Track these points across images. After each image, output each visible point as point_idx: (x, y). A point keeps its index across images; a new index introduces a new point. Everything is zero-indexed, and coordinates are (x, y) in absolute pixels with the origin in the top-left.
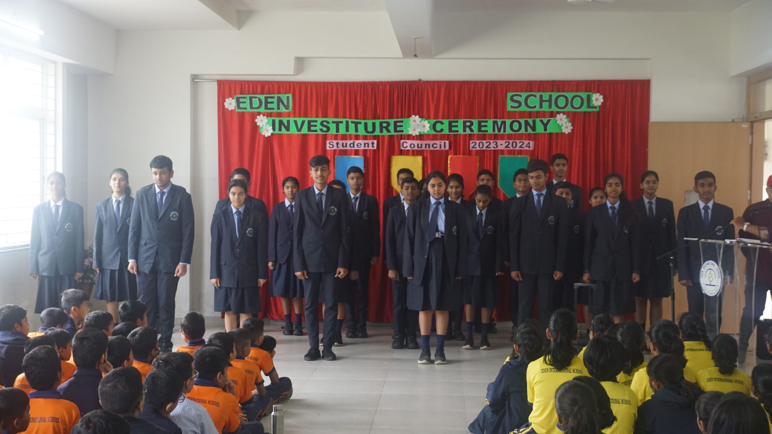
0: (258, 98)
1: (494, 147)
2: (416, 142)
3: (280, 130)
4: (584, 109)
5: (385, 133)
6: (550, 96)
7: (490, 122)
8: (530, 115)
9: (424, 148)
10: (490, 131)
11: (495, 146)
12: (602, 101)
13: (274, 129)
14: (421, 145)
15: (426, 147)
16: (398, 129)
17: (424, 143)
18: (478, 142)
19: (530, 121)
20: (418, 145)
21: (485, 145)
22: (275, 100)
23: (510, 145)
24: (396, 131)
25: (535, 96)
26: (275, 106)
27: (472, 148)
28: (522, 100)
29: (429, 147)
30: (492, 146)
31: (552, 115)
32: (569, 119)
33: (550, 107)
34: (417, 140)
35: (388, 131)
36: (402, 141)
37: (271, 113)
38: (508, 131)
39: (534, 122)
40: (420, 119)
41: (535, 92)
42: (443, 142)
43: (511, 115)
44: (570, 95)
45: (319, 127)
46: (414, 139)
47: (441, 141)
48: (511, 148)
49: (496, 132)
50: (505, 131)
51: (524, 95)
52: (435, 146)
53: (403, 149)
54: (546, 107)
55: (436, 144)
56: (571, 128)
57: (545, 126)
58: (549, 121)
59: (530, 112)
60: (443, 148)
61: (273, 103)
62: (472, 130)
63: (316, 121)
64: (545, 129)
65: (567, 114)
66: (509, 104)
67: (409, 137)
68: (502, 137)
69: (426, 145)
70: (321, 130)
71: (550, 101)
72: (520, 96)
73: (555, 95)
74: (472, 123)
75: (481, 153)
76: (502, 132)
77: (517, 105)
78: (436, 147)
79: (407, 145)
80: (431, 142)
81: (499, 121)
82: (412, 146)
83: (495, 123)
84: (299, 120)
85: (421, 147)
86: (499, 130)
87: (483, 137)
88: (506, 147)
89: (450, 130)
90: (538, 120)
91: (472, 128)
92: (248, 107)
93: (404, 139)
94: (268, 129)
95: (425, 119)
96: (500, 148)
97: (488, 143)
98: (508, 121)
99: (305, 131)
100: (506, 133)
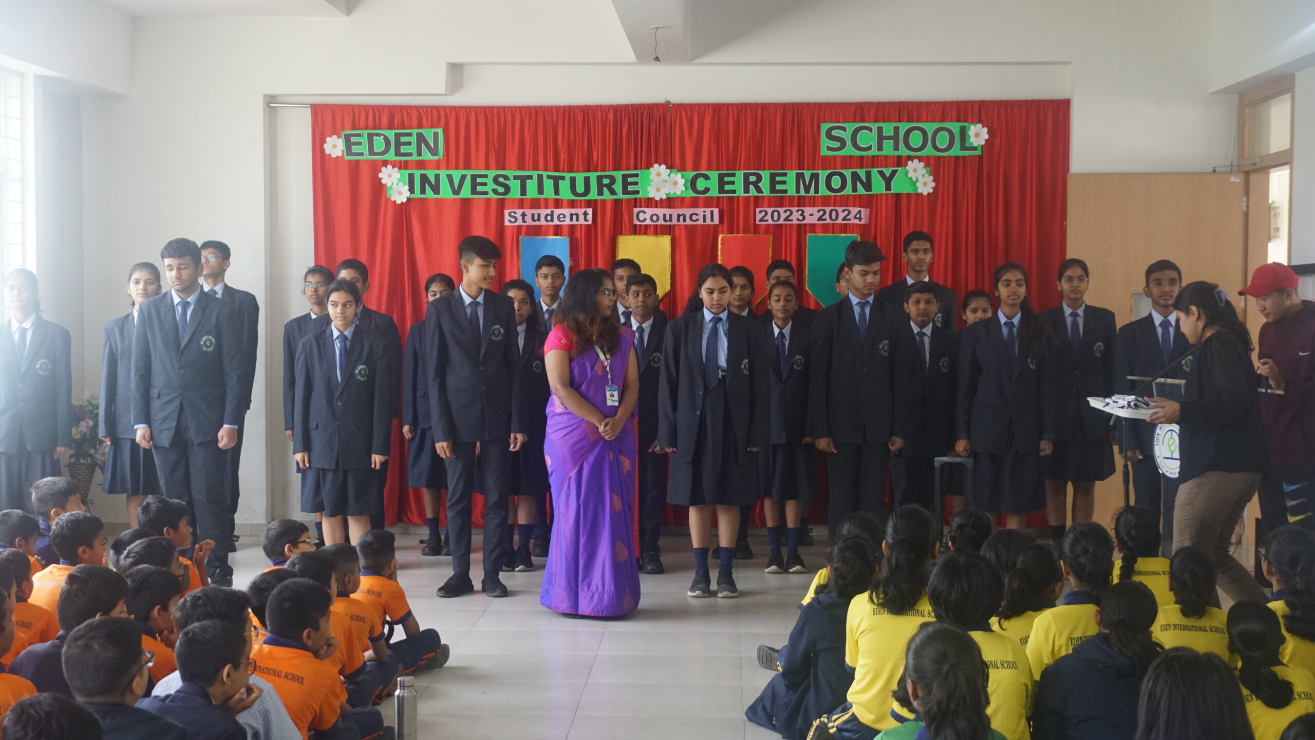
0: (384, 135)
1: (798, 220)
2: (660, 212)
3: (423, 191)
4: (956, 151)
5: (607, 195)
6: (896, 129)
7: (791, 175)
8: (861, 162)
9: (674, 222)
10: (792, 192)
11: (801, 218)
12: (986, 137)
13: (412, 190)
14: (671, 216)
15: (678, 220)
17: (675, 212)
18: (770, 210)
19: (862, 173)
20: (665, 215)
21: (783, 216)
22: (413, 139)
23: (827, 216)
24: (625, 191)
25: (870, 129)
26: (413, 149)
27: (760, 221)
28: (847, 136)
29: (684, 221)
30: (796, 217)
31: (901, 162)
32: (929, 169)
33: (896, 148)
34: (662, 207)
35: (613, 192)
36: (636, 210)
37: (406, 162)
38: (823, 191)
39: (868, 174)
40: (668, 171)
41: (869, 122)
42: (708, 210)
43: (827, 163)
44: (930, 127)
45: (491, 186)
46: (657, 207)
47: (705, 209)
48: (828, 221)
49: (802, 193)
50: (817, 191)
51: (851, 127)
52: (694, 217)
53: (638, 223)
54: (888, 149)
55: (697, 215)
56: (933, 184)
57: (888, 181)
58: (894, 173)
59: (862, 158)
60: (708, 222)
61: (409, 144)
62: (759, 190)
63: (486, 176)
64: (888, 187)
65: (926, 160)
66: (825, 142)
67: (650, 203)
68: (813, 202)
69: (679, 216)
70: (495, 191)
71: (895, 138)
72: (844, 129)
73: (904, 127)
74: (759, 178)
75: (778, 230)
76: (812, 193)
77: (837, 145)
78: (697, 220)
79: (646, 216)
80: (688, 212)
81: (807, 174)
82: (655, 218)
83: (800, 177)
84: (457, 174)
85: (671, 220)
86: (807, 190)
87: (780, 201)
88: (820, 219)
89: (721, 190)
90: (874, 171)
91: (759, 187)
92: (366, 152)
93: (641, 207)
94: (402, 190)
95: (676, 170)
96: (809, 220)
97: (788, 213)
98: (823, 174)
99: (466, 193)
100: (819, 194)
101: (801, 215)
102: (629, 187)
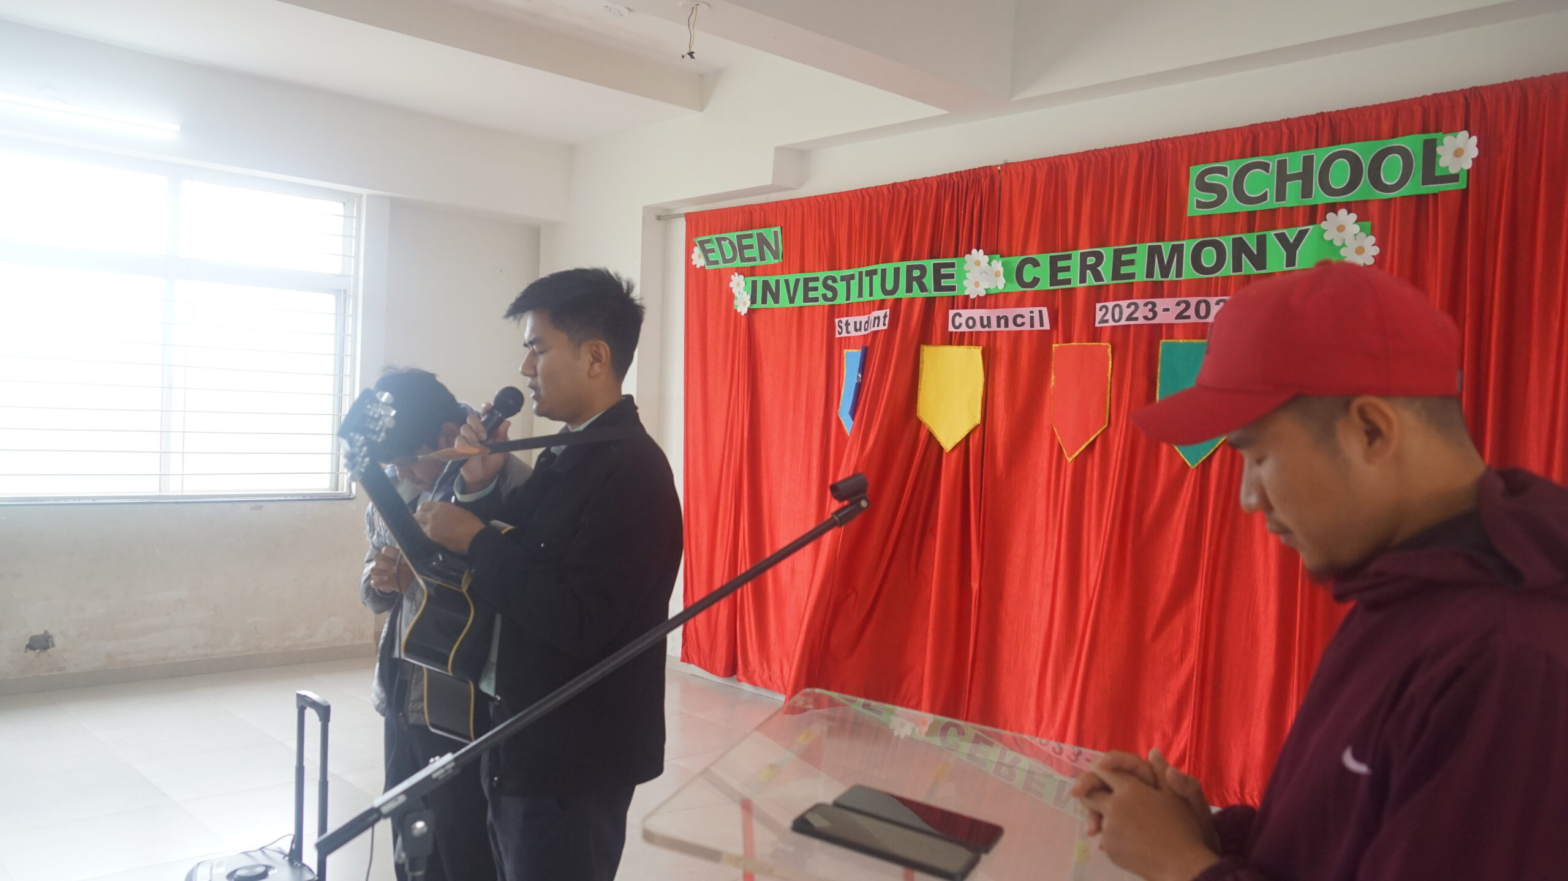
0: (728, 239)
1: (1146, 318)
2: (977, 313)
3: (764, 301)
4: (1414, 187)
5: (916, 293)
6: (1308, 161)
7: (1142, 250)
8: (1251, 221)
9: (994, 327)
10: (1141, 276)
11: (1150, 315)
12: (1474, 152)
13: (753, 300)
14: (989, 318)
15: (999, 326)
16: (945, 282)
17: (994, 313)
19: (1251, 239)
20: (982, 318)
21: (1127, 312)
22: (754, 241)
23: (1191, 312)
24: (938, 287)
25: (1265, 167)
26: (754, 253)
27: (1099, 323)
28: (1227, 182)
29: (1006, 326)
30: (1142, 314)
31: (1314, 215)
32: (1368, 224)
33: (1306, 192)
34: (979, 307)
35: (923, 288)
36: (952, 313)
37: (753, 268)
38: (1189, 273)
39: (1262, 242)
40: (987, 257)
41: (1266, 154)
42: (1036, 310)
43: (1207, 226)
44: (1364, 151)
45: (822, 290)
46: (973, 308)
47: (1032, 309)
48: (1194, 319)
49: (1157, 276)
50: (1179, 273)
51: (1233, 166)
52: (1019, 321)
53: (954, 330)
54: (1293, 196)
55: (1022, 317)
56: (1376, 251)
57: (1291, 249)
58: (1301, 235)
59: (1251, 215)
60: (1037, 327)
61: (751, 247)
62: (1098, 277)
63: (816, 279)
64: (1291, 261)
65: (1360, 209)
66: (1195, 196)
67: (967, 302)
68: (1174, 290)
69: (999, 319)
70: (824, 296)
71: (1305, 176)
72: (1223, 171)
73: (1320, 155)
74: (1099, 258)
75: (1121, 336)
76: (1172, 276)
77: (1213, 197)
78: (1023, 324)
79: (961, 319)
80: (1010, 313)
81: (1166, 247)
82: (971, 323)
83: (1154, 252)
84: (792, 278)
85: (989, 325)
86: (1165, 272)
87: (1127, 291)
88: (1180, 316)
89: (1054, 280)
90: (1271, 236)
91: (1099, 271)
92: (720, 259)
93: (958, 309)
95: (999, 256)
96: (1162, 318)
97: (1133, 307)
98: (1189, 245)
99: (799, 301)
100: (1183, 278)
101: (1150, 310)
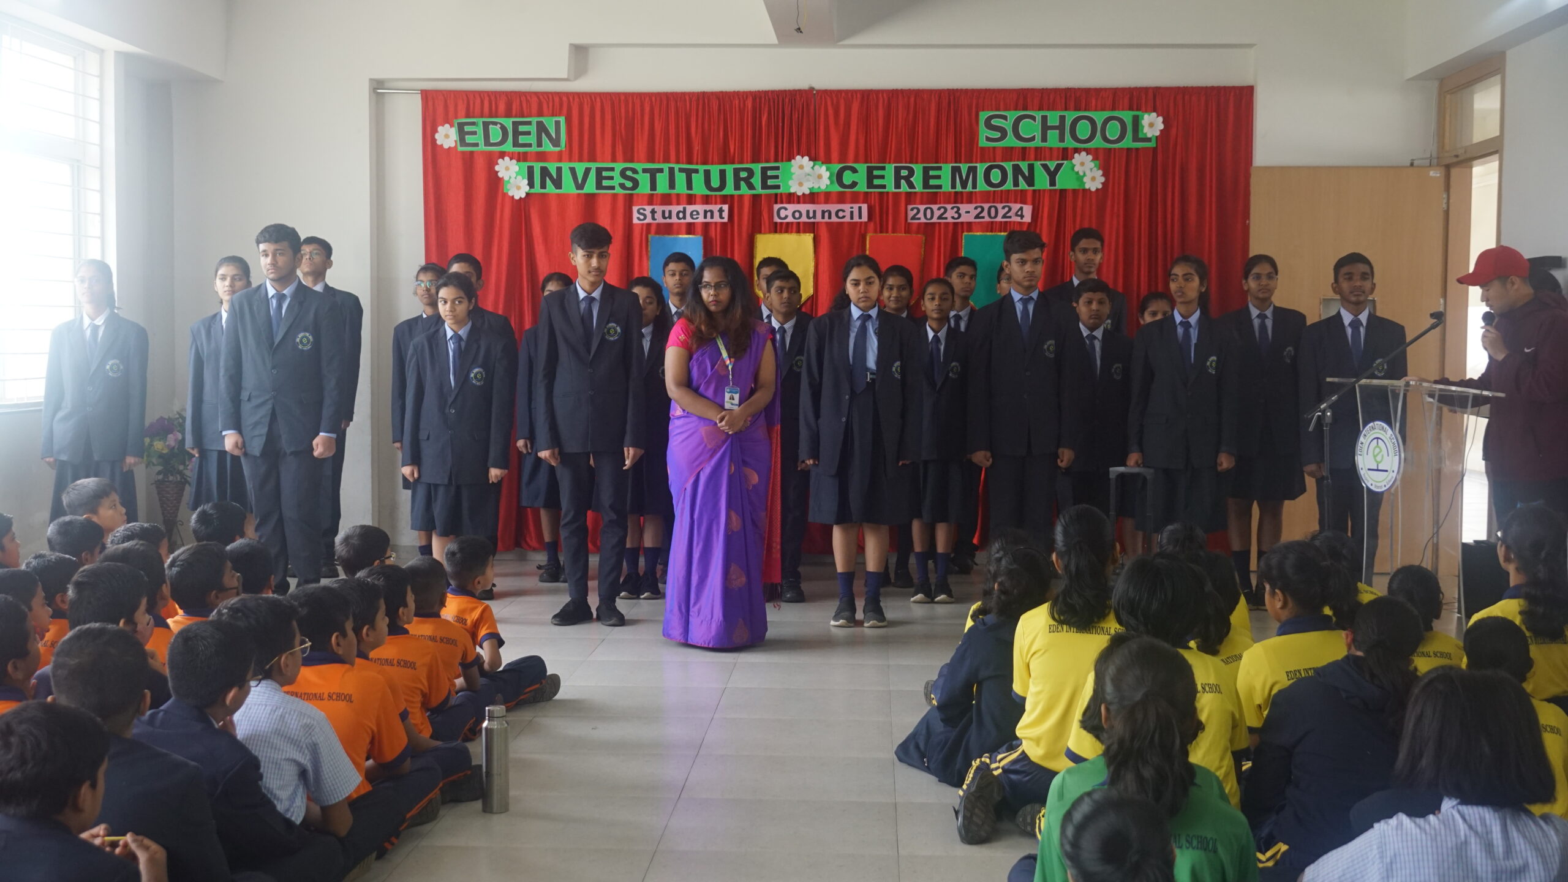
0: (500, 124)
1: (953, 218)
2: (803, 208)
3: (543, 186)
4: (1128, 143)
5: (744, 190)
6: (1062, 119)
7: (946, 169)
8: (1023, 154)
9: (819, 219)
10: (947, 187)
11: (956, 216)
12: (1162, 127)
13: (531, 184)
14: (814, 212)
15: (823, 217)
17: (819, 208)
18: (922, 207)
19: (1024, 166)
20: (808, 212)
21: (937, 213)
22: (533, 128)
23: (985, 214)
24: (765, 186)
25: (1033, 118)
26: (532, 139)
27: (912, 219)
28: (1008, 125)
29: (830, 217)
30: (950, 214)
31: (1066, 154)
32: (1097, 162)
33: (1062, 139)
34: (804, 203)
35: (751, 187)
36: (776, 207)
37: (525, 154)
38: (982, 186)
39: (1031, 168)
40: (812, 163)
41: (1033, 110)
42: (856, 206)
43: (986, 155)
44: (1099, 116)
45: (618, 180)
46: (799, 202)
47: (852, 205)
48: (987, 219)
49: (959, 188)
50: (974, 186)
51: (1012, 115)
52: (841, 214)
53: (779, 221)
54: (1053, 140)
55: (843, 211)
56: (1103, 179)
57: (1052, 175)
58: (1059, 167)
59: (1024, 149)
60: (856, 219)
61: (528, 133)
62: (911, 185)
63: (612, 169)
64: (1053, 183)
65: (1095, 153)
66: (984, 133)
67: (792, 198)
68: (970, 198)
69: (823, 212)
70: (622, 186)
71: (1061, 127)
72: (1005, 118)
73: (1070, 116)
74: (911, 172)
75: (928, 229)
76: (969, 188)
77: (997, 135)
78: (844, 217)
79: (787, 212)
80: (833, 208)
81: (964, 167)
82: (797, 215)
83: (956, 171)
84: (580, 168)
85: (814, 217)
86: (964, 185)
87: (933, 197)
88: (977, 217)
89: (870, 185)
90: (1038, 165)
91: (911, 181)
92: (481, 142)
93: (782, 203)
94: (521, 185)
95: (820, 162)
96: (965, 218)
97: (942, 210)
98: (981, 168)
99: (590, 187)
100: (977, 190)
101: (956, 212)
102: (769, 181)
